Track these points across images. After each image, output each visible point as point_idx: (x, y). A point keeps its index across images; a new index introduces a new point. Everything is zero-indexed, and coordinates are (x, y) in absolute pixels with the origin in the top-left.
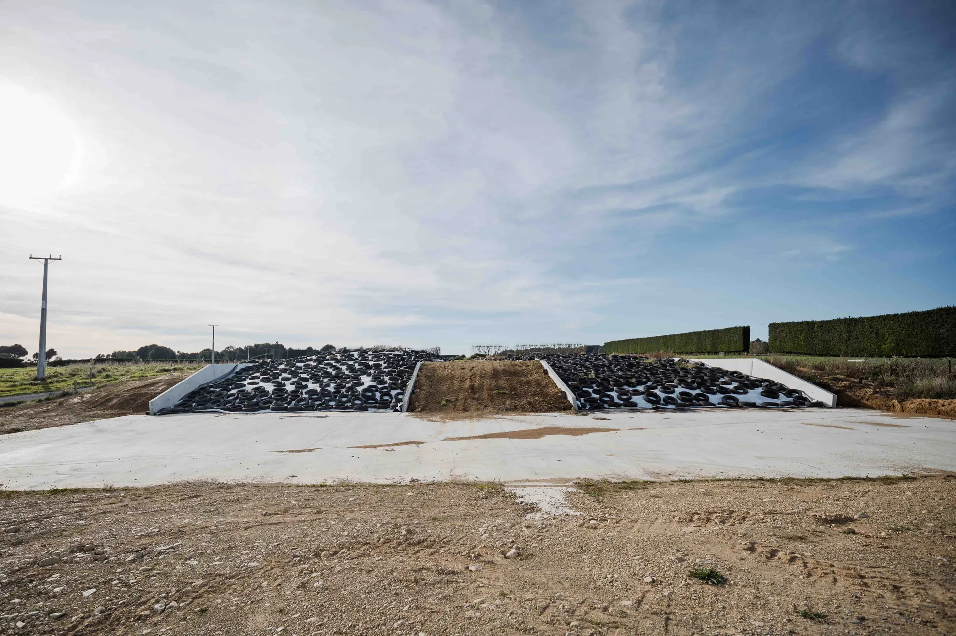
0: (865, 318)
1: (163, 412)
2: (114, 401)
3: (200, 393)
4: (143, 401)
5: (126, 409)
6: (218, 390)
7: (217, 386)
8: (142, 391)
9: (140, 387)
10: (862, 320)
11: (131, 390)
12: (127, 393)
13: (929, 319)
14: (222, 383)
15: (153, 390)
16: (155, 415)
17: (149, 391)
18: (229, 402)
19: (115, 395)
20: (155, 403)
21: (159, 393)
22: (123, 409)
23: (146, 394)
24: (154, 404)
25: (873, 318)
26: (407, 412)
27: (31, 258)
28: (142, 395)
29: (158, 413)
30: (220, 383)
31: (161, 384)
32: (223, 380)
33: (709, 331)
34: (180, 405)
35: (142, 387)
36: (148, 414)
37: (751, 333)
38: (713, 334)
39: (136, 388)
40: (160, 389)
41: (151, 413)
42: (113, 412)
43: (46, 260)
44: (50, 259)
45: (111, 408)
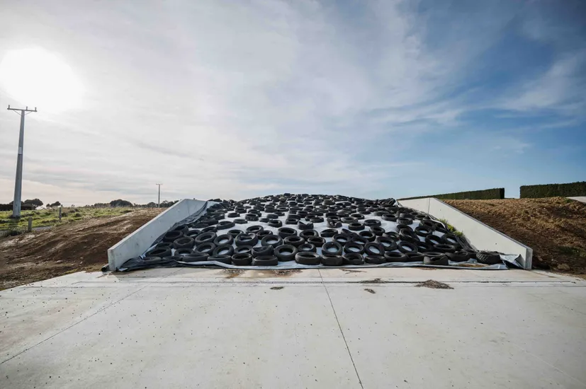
1: (131, 267)
2: (60, 246)
3: (179, 234)
4: (101, 246)
5: (73, 259)
6: (201, 230)
7: (197, 225)
8: (101, 230)
9: (100, 226)
11: (88, 229)
12: (81, 233)
14: (199, 222)
15: (115, 230)
16: (116, 272)
17: (110, 230)
18: (223, 248)
19: (64, 237)
20: (119, 252)
21: (124, 234)
22: (69, 260)
23: (106, 234)
24: (115, 252)
26: (533, 268)
27: (9, 109)
28: (100, 236)
29: (122, 267)
30: (196, 222)
31: (126, 222)
32: (198, 217)
34: (153, 253)
35: (103, 225)
36: (104, 270)
39: (94, 227)
40: (125, 228)
41: (111, 267)
42: (49, 265)
43: (23, 111)
44: (27, 110)
45: (52, 257)
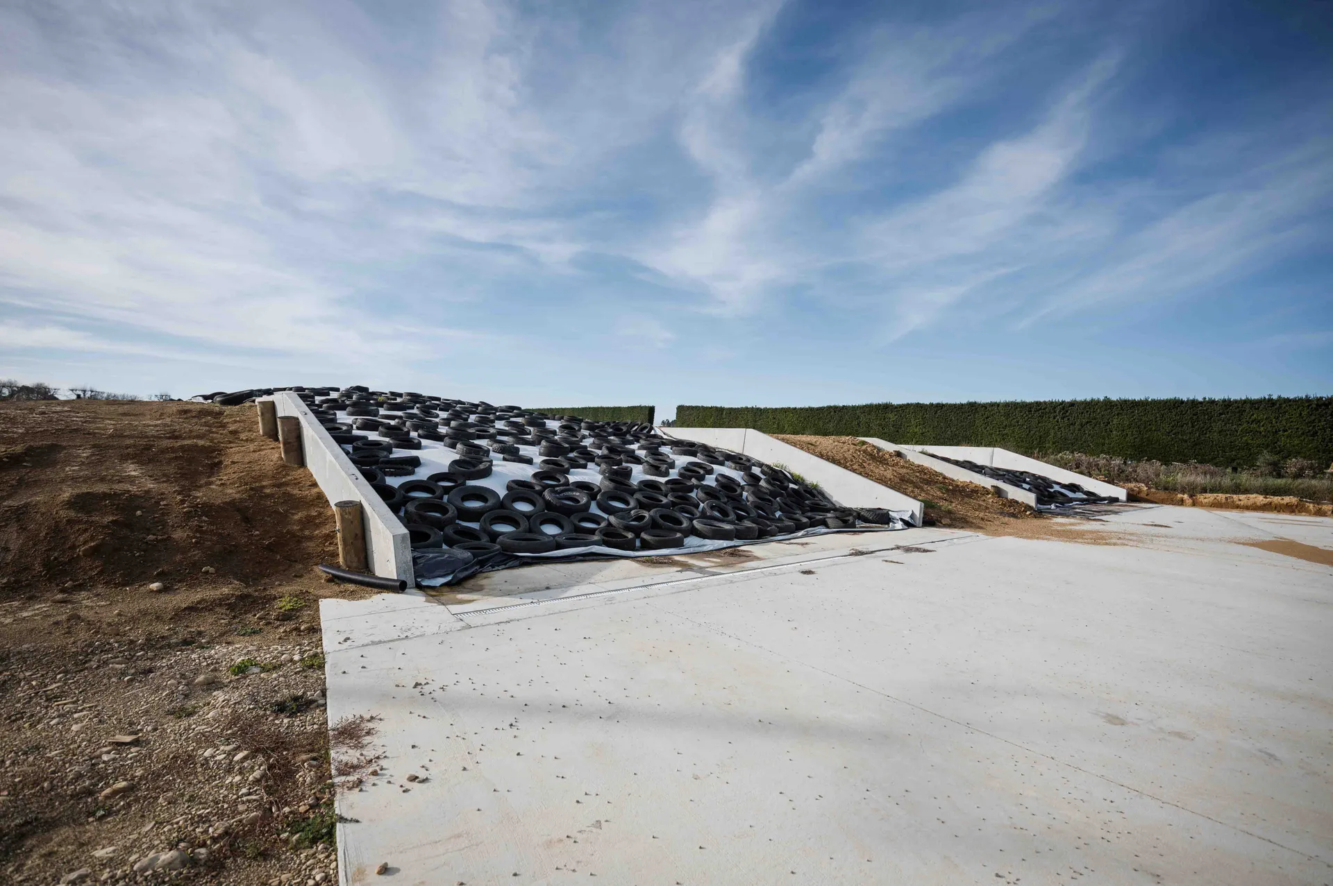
0: (769, 409)
10: (766, 410)
13: (821, 415)
25: (776, 409)
33: (608, 408)
37: (655, 414)
38: (613, 411)
